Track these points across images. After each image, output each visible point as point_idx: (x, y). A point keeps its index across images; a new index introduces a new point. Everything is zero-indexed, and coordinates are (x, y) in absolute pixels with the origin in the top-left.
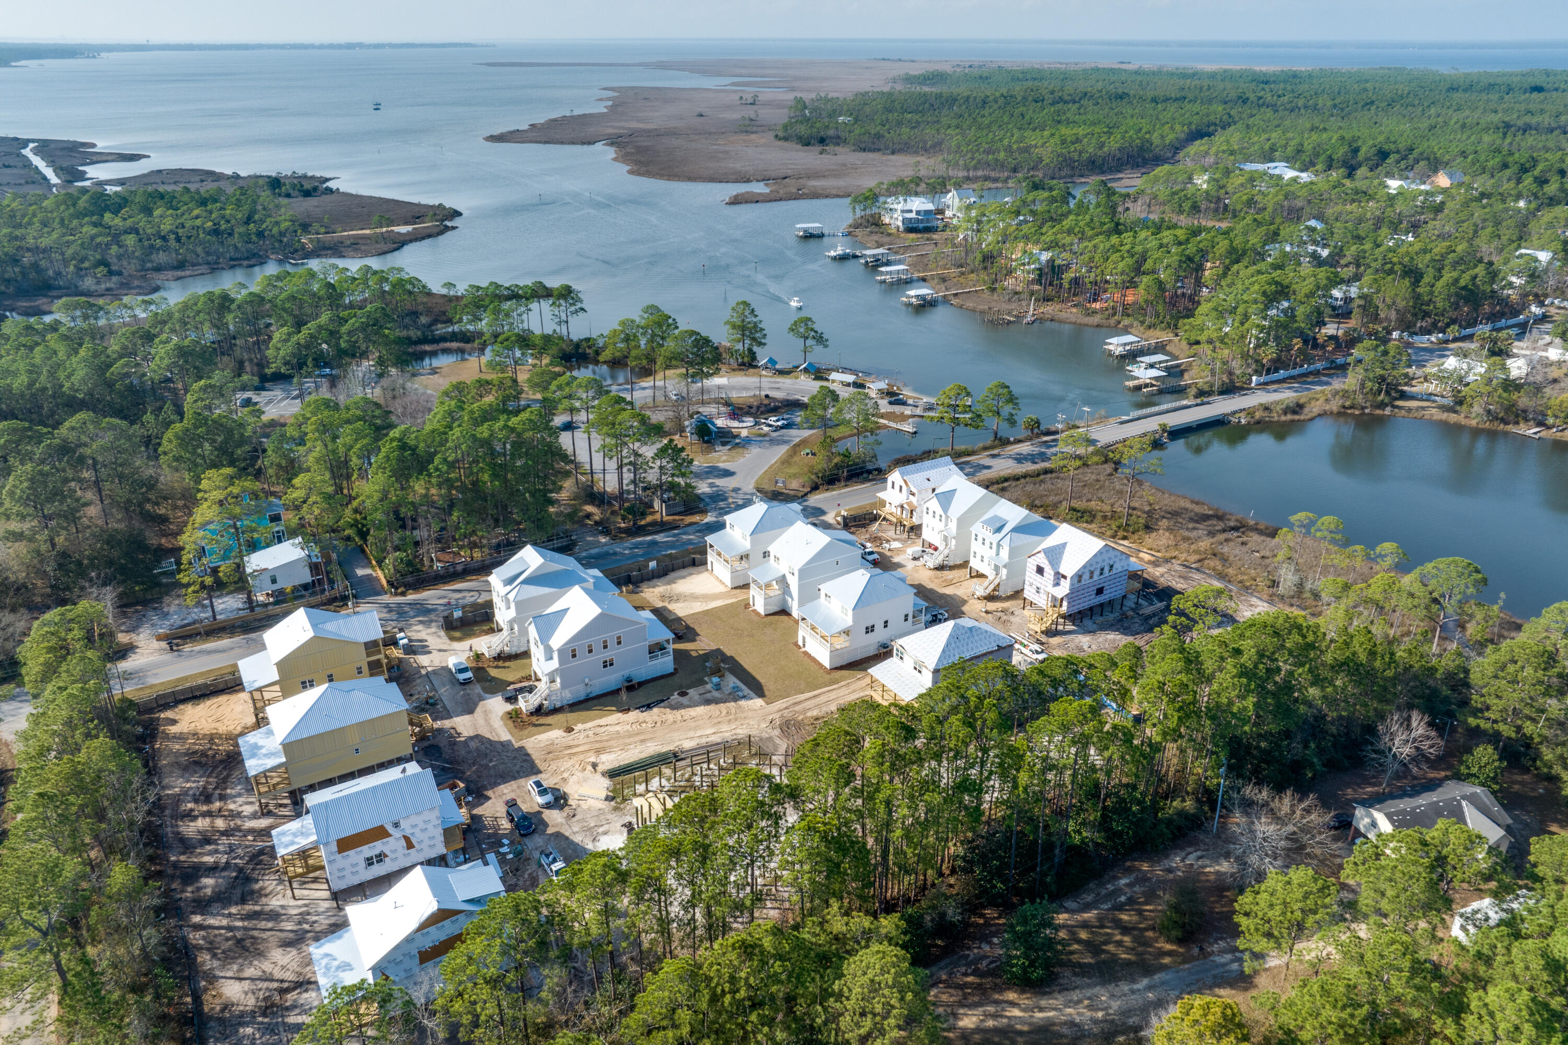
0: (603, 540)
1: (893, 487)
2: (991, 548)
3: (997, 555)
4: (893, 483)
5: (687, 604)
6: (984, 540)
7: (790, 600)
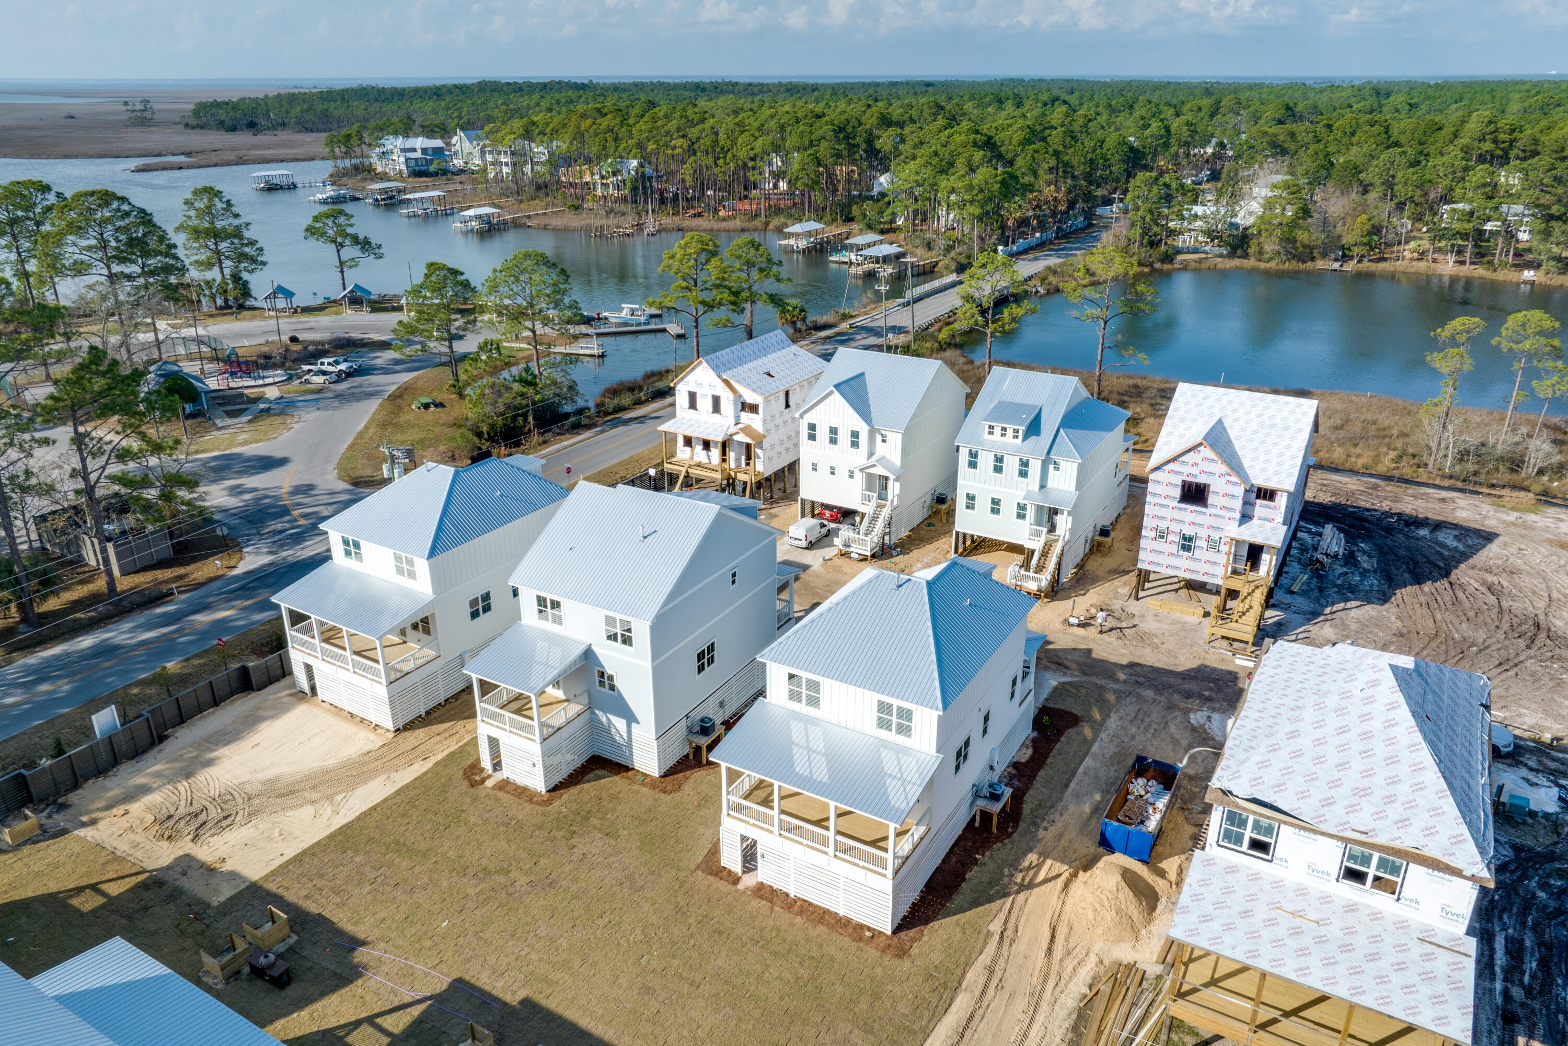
1: (693, 405)
2: (1023, 474)
3: (1043, 486)
4: (692, 397)
5: (262, 824)
6: (999, 459)
7: (619, 724)
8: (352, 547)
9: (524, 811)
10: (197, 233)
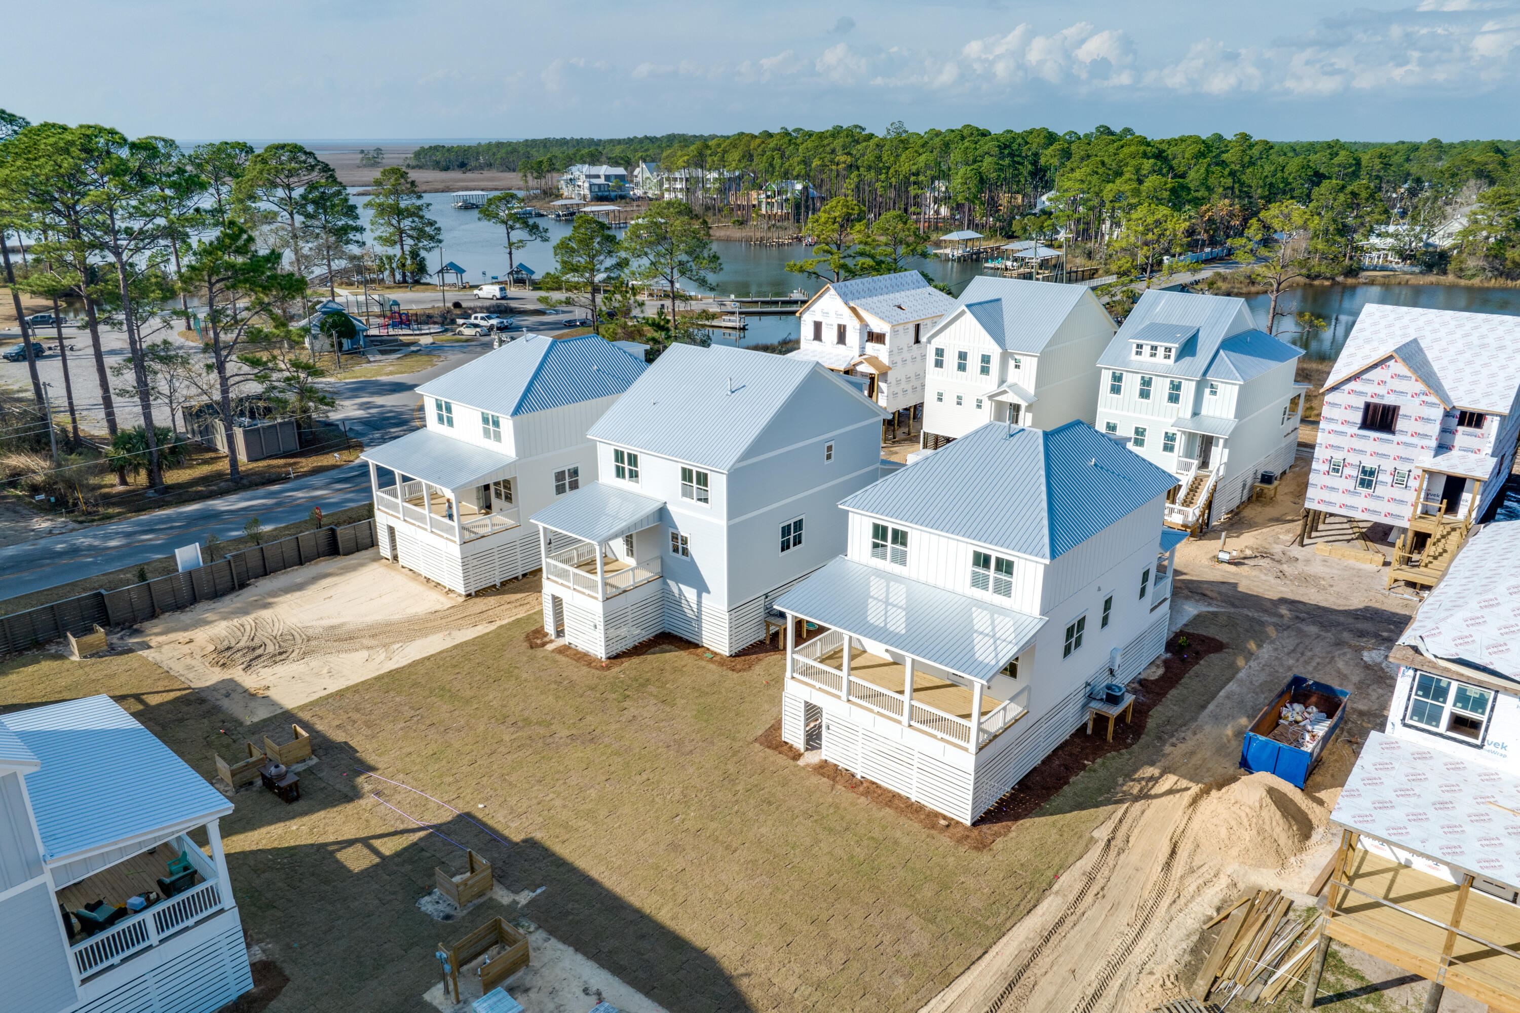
0: (41, 524)
1: (818, 336)
2: (1174, 398)
3: (1195, 414)
4: (818, 326)
5: (314, 662)
6: (1147, 382)
7: (690, 593)
8: (445, 412)
9: (580, 673)
10: (382, 210)
